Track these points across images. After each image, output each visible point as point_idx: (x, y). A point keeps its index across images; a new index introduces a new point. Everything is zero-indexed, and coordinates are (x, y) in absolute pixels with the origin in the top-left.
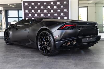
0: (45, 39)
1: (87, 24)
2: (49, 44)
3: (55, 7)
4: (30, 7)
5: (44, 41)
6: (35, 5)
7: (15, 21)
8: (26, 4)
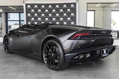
0: (52, 50)
1: (102, 32)
2: (56, 56)
3: (61, 10)
4: (33, 11)
5: (50, 52)
6: (38, 8)
7: (15, 24)
8: (29, 6)
